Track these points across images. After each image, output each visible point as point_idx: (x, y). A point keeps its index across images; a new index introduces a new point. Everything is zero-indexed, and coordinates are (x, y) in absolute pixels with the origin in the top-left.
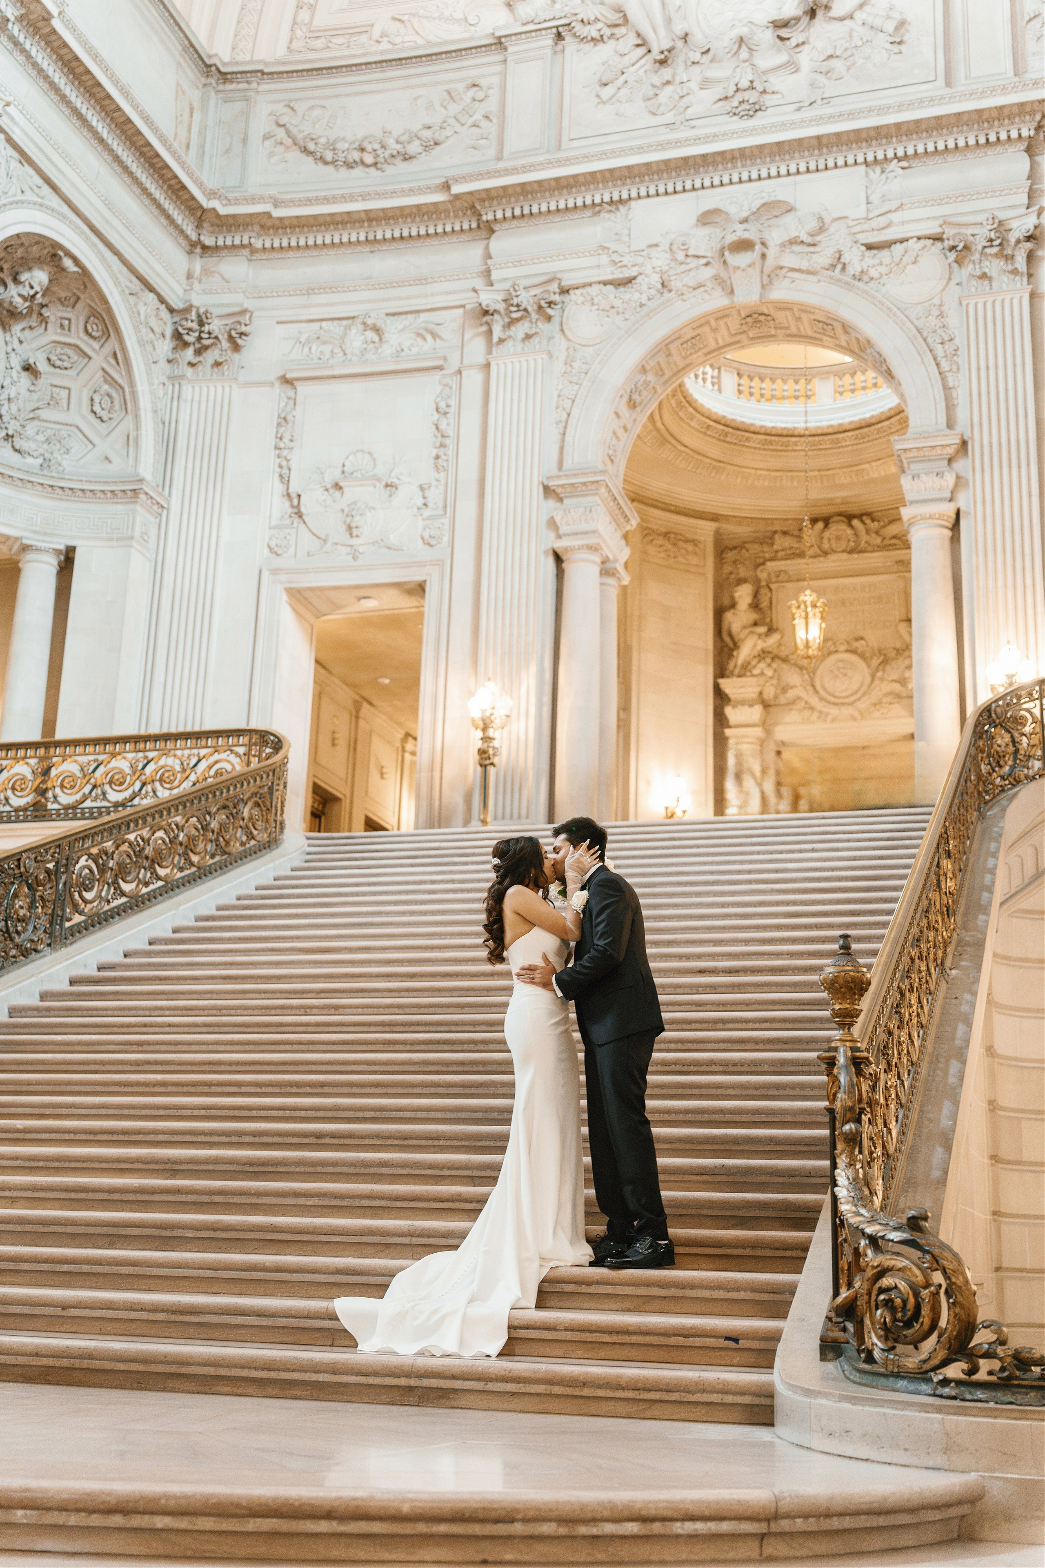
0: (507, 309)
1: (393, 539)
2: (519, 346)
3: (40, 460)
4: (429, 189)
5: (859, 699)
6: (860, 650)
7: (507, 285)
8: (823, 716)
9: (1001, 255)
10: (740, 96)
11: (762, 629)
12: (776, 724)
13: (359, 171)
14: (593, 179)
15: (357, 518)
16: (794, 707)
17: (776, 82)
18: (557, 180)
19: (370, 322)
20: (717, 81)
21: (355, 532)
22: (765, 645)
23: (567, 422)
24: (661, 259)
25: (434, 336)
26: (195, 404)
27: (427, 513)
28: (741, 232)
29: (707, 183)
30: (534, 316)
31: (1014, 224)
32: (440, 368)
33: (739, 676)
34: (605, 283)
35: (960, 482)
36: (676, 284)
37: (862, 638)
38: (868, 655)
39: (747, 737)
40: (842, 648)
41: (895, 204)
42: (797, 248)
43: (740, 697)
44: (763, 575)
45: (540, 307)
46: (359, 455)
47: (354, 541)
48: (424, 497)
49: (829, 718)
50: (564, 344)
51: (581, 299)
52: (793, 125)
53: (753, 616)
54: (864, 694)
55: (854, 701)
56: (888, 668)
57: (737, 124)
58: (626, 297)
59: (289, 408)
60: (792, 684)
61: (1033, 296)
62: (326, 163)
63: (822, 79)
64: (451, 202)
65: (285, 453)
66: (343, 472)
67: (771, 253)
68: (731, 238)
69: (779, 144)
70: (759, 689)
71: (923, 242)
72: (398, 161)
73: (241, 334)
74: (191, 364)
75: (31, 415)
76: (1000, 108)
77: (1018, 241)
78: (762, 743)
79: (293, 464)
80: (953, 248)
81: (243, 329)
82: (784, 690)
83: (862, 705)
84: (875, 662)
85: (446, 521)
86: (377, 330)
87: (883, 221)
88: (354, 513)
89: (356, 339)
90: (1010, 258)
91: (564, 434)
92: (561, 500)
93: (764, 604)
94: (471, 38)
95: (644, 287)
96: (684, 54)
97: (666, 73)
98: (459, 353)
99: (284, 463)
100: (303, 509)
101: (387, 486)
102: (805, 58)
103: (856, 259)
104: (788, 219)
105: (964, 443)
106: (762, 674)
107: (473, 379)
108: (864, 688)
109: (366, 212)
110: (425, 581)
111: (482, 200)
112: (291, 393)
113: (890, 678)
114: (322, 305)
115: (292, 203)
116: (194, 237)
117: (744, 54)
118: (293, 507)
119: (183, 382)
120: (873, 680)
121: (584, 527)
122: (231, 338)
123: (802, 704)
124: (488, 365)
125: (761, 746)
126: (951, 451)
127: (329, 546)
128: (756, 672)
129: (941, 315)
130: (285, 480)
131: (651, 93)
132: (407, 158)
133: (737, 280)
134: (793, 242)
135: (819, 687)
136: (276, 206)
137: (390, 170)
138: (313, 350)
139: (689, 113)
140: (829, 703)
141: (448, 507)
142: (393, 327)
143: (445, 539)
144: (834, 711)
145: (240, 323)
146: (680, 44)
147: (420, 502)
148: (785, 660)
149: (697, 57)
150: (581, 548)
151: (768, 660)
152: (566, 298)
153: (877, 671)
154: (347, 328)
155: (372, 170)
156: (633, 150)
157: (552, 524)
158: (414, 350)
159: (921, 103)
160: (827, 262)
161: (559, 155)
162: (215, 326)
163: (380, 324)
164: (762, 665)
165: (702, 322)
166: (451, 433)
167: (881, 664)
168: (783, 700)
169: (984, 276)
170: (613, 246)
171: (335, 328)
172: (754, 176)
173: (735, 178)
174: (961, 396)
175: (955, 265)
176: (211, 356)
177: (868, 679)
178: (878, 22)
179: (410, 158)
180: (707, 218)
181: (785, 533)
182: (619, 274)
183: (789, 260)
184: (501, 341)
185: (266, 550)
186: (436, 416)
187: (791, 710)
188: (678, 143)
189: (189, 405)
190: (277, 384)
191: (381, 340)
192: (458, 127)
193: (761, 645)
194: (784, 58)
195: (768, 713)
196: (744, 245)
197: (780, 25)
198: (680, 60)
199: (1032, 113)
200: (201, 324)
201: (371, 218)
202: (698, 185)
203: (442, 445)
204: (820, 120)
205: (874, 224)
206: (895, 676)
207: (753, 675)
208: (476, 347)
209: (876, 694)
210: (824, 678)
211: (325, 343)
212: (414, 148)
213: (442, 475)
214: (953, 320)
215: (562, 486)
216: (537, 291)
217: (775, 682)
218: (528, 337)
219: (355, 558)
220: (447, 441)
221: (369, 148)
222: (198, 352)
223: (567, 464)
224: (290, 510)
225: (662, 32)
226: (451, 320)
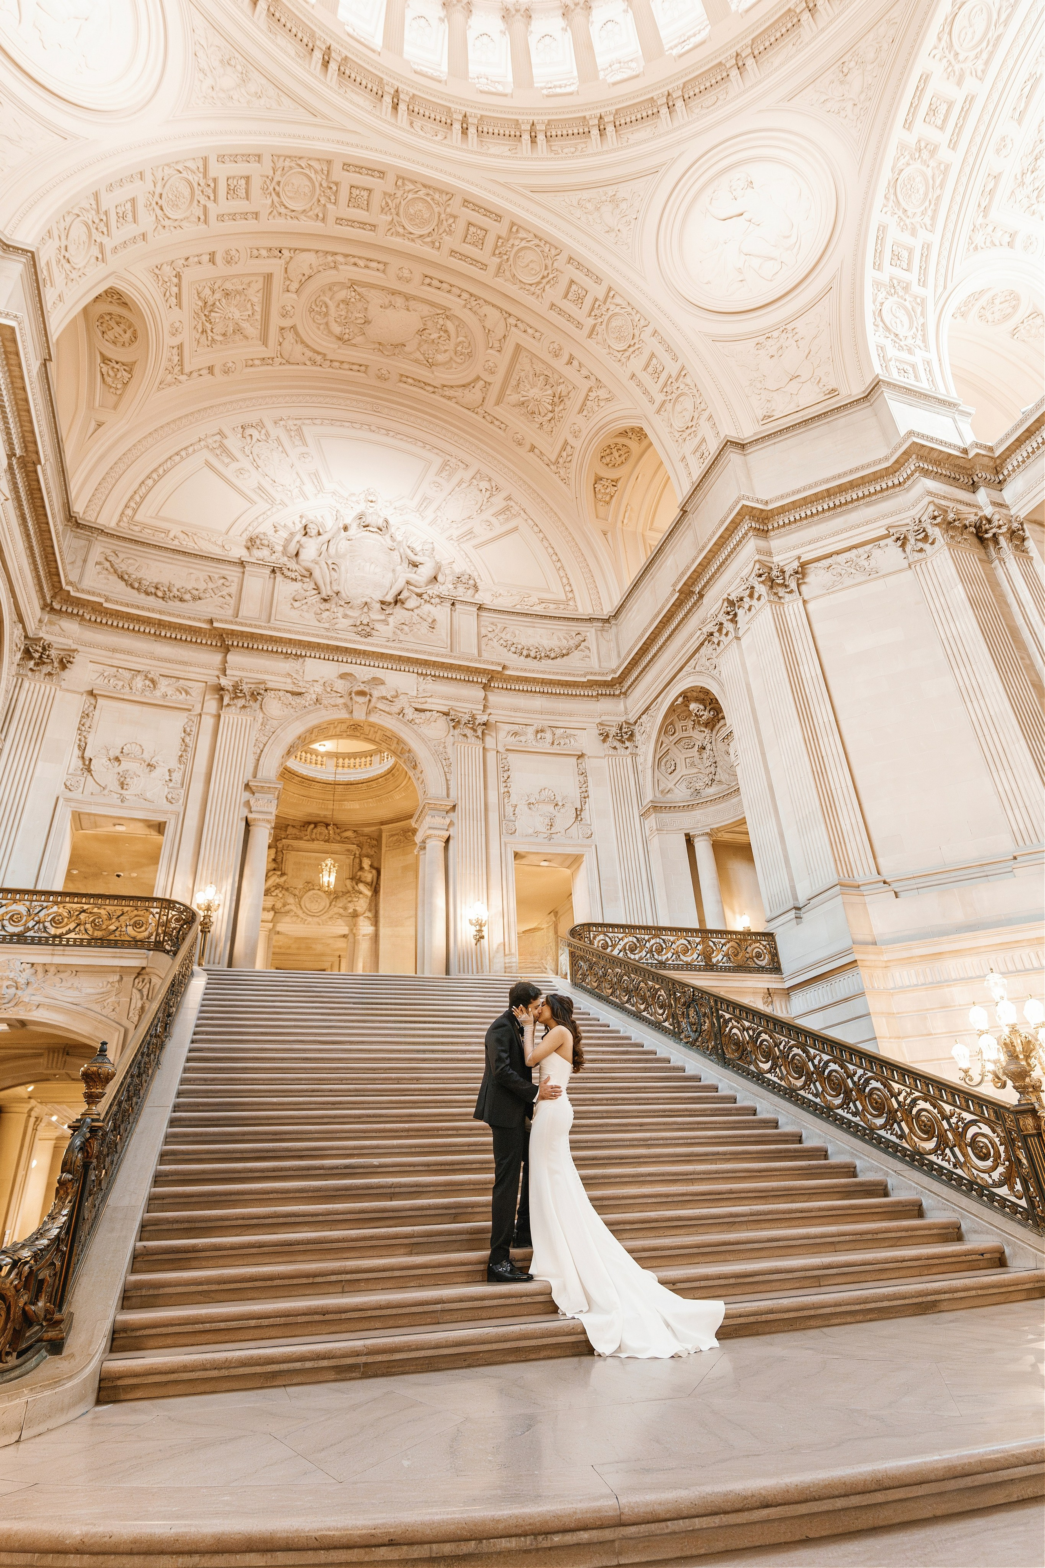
0: (234, 690)
1: (148, 795)
2: (238, 710)
4: (199, 620)
5: (323, 914)
7: (237, 679)
8: (303, 921)
9: (472, 728)
10: (362, 627)
11: (279, 873)
12: (278, 922)
13: (152, 598)
14: (290, 642)
15: (128, 780)
17: (378, 626)
18: (271, 636)
19: (150, 676)
20: (351, 617)
21: (125, 787)
23: (261, 754)
24: (318, 688)
25: (187, 693)
27: (171, 785)
28: (362, 687)
29: (345, 660)
30: (248, 698)
31: (478, 717)
32: (189, 710)
34: (287, 692)
35: (451, 824)
36: (325, 702)
40: (317, 888)
41: (429, 694)
42: (385, 701)
44: (280, 846)
45: (253, 694)
46: (134, 745)
47: (123, 792)
48: (170, 776)
49: (307, 922)
50: (261, 715)
51: (273, 696)
52: (386, 647)
53: (274, 865)
54: (325, 912)
55: (321, 915)
56: (338, 902)
57: (358, 638)
58: (298, 701)
59: (91, 709)
60: (289, 901)
61: (484, 748)
62: (133, 588)
63: (399, 632)
64: (210, 630)
65: (85, 733)
66: (122, 752)
67: (374, 700)
68: (356, 689)
69: (383, 654)
70: (273, 903)
71: (439, 714)
72: (176, 600)
73: (69, 662)
74: (31, 670)
76: (477, 668)
77: (479, 724)
78: (270, 930)
79: (89, 741)
80: (453, 720)
81: (71, 659)
82: (284, 906)
83: (324, 918)
84: (332, 897)
85: (183, 791)
86: (153, 681)
87: (423, 700)
88: (126, 776)
89: (139, 682)
90: (475, 731)
91: (258, 760)
92: (253, 793)
93: (279, 860)
94: (225, 556)
95: (308, 699)
96: (335, 599)
97: (327, 606)
98: (200, 705)
99: (83, 739)
100: (92, 767)
101: (149, 765)
102: (391, 620)
103: (410, 713)
104: (382, 687)
105: (454, 806)
106: (277, 895)
107: (208, 722)
108: (326, 909)
109: (160, 620)
110: (165, 822)
111: (227, 634)
112: (93, 702)
114: (120, 659)
115: (117, 603)
116: (49, 601)
117: (365, 610)
118: (84, 764)
119: (25, 679)
120: (330, 906)
121: (265, 809)
122: (61, 661)
123: (293, 914)
124: (219, 716)
125: (270, 933)
126: (448, 808)
127: (106, 792)
128: (274, 894)
129: (445, 747)
130: (83, 749)
131: (319, 612)
132: (181, 600)
133: (356, 707)
134: (384, 698)
135: (302, 906)
136: (106, 601)
137: (170, 603)
138: (111, 682)
139: (337, 626)
140: (307, 915)
141: (185, 783)
142: (163, 683)
143: (181, 801)
144: (310, 919)
145: (70, 656)
146: (335, 595)
147: (168, 778)
148: (287, 890)
149: (343, 604)
150: (264, 820)
151: (280, 889)
152: (265, 694)
153: (333, 902)
154: (134, 675)
155: (160, 600)
156: (313, 635)
157: (247, 804)
158: (174, 697)
159: (442, 656)
160: (398, 711)
161: (270, 625)
162: (53, 653)
163: (156, 678)
164: (277, 891)
165: (331, 723)
166: (192, 745)
167: (334, 898)
168: (283, 910)
169: (465, 735)
170: (295, 676)
171: (127, 675)
172: (367, 664)
173: (358, 662)
174: (452, 784)
175: (452, 728)
176: (46, 669)
177: (328, 905)
178: (425, 617)
179: (184, 601)
180: (343, 676)
181: (293, 826)
182: (296, 690)
183: (380, 705)
184: (228, 705)
185: (63, 786)
186: (183, 735)
187: (286, 916)
188: (331, 638)
190: (85, 695)
191: (155, 687)
192: (213, 595)
193: (278, 880)
194: (383, 617)
195: (275, 916)
196: (362, 693)
197: (383, 603)
198: (333, 602)
199: (488, 674)
200: (44, 649)
201: (161, 624)
202: (340, 659)
203: (185, 751)
204: (402, 649)
205: (420, 700)
206: (341, 905)
207: (272, 896)
208: (211, 705)
209: (331, 913)
210: (306, 901)
211: (119, 680)
212: (187, 597)
213: (182, 767)
214: (449, 750)
215: (257, 786)
216: (253, 686)
217: (282, 900)
218: (244, 707)
219: (122, 801)
220: (189, 749)
221: (162, 589)
222: (37, 664)
223: (259, 775)
224: (83, 767)
225: (328, 587)
226: (197, 689)
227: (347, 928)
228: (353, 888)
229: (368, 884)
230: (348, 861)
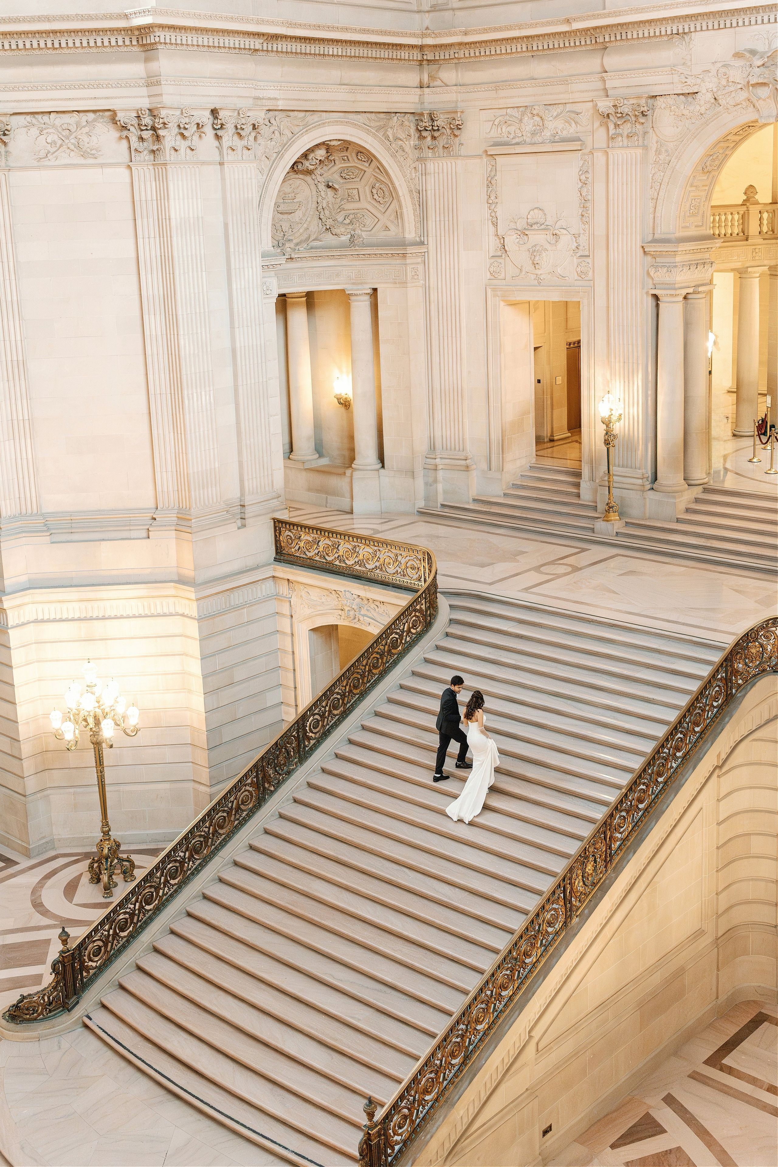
0: (617, 113)
1: (560, 271)
2: (626, 141)
3: (349, 236)
7: (615, 94)
15: (538, 256)
18: (639, 22)
19: (535, 110)
23: (657, 200)
25: (576, 123)
26: (436, 175)
27: (579, 253)
28: (757, 77)
29: (740, 23)
30: (634, 119)
32: (581, 147)
34: (679, 95)
45: (636, 115)
46: (536, 211)
47: (537, 272)
48: (577, 243)
50: (655, 138)
51: (664, 106)
58: (692, 106)
59: (493, 173)
64: (574, 31)
65: (494, 206)
66: (527, 224)
73: (457, 125)
74: (430, 149)
75: (339, 210)
79: (498, 214)
81: (458, 122)
85: (590, 261)
86: (540, 117)
88: (535, 254)
91: (655, 208)
92: (655, 258)
95: (703, 101)
98: (591, 137)
99: (493, 214)
100: (506, 248)
101: (553, 234)
107: (600, 161)
109: (523, 36)
110: (580, 301)
111: (594, 29)
112: (493, 163)
114: (505, 97)
115: (476, 32)
116: (419, 58)
119: (428, 161)
121: (667, 280)
122: (451, 128)
124: (608, 152)
127: (523, 274)
130: (495, 225)
136: (465, 35)
138: (504, 130)
141: (591, 250)
142: (550, 116)
143: (590, 274)
145: (455, 119)
147: (574, 246)
150: (668, 294)
152: (655, 102)
154: (523, 115)
157: (650, 274)
158: (564, 133)
162: (441, 120)
163: (542, 110)
166: (589, 197)
170: (679, 69)
171: (515, 114)
176: (442, 141)
182: (686, 90)
184: (614, 137)
185: (489, 274)
186: (580, 186)
189: (433, 175)
190: (484, 156)
196: (760, 85)
202: (734, 24)
208: (601, 135)
213: (587, 226)
215: (654, 251)
216: (634, 101)
218: (632, 134)
219: (539, 283)
220: (588, 204)
222: (434, 138)
223: (658, 232)
224: (500, 245)
226: (586, 110)
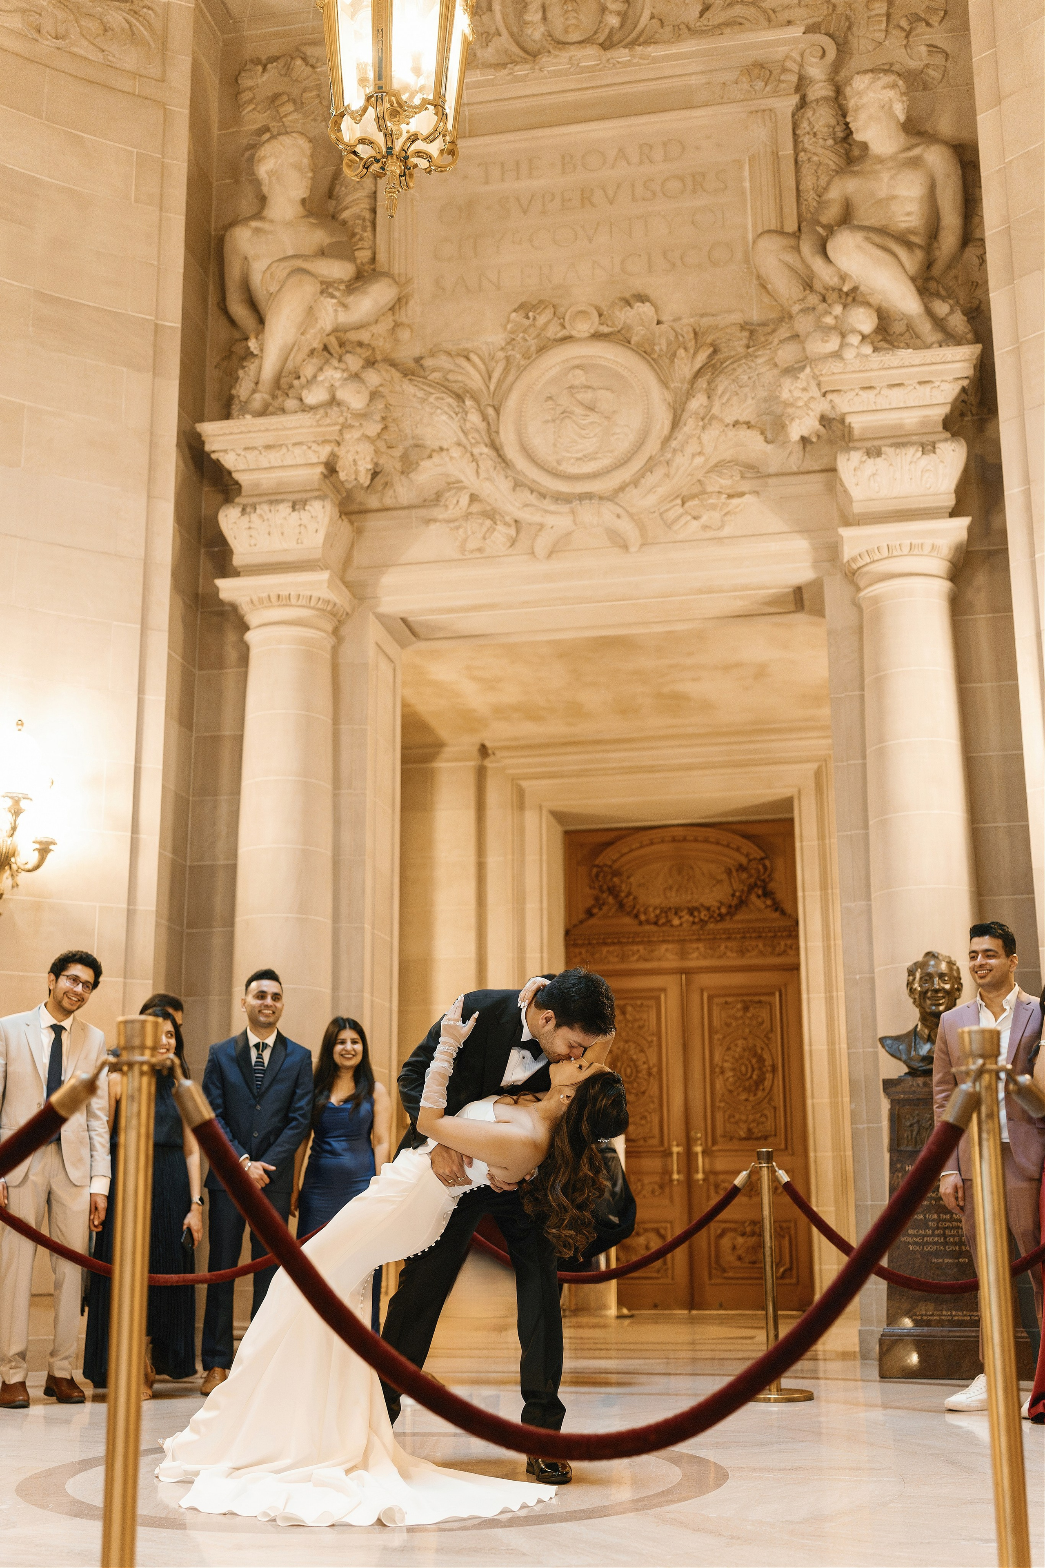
5: (635, 482)
6: (638, 334)
8: (522, 537)
12: (383, 567)
16: (437, 513)
22: (344, 318)
33: (263, 412)
37: (642, 298)
38: (661, 346)
39: (283, 601)
40: (583, 328)
43: (268, 480)
49: (542, 544)
54: (650, 466)
55: (622, 488)
56: (723, 383)
60: (431, 443)
70: (324, 452)
78: (336, 622)
82: (408, 465)
83: (645, 500)
84: (684, 368)
93: (351, 214)
106: (333, 401)
108: (652, 447)
113: (730, 420)
120: (676, 424)
125: (336, 632)
128: (314, 397)
135: (511, 451)
140: (543, 496)
144: (558, 521)
148: (407, 367)
151: (354, 362)
153: (690, 394)
164: (333, 374)
167: (698, 374)
168: (399, 491)
177: (662, 419)
187: (428, 521)
193: (331, 314)
195: (359, 531)
206: (745, 410)
207: (305, 408)
209: (686, 466)
210: (528, 420)
217: (373, 428)
227: (801, 545)
228: (808, 284)
229: (903, 239)
230: (760, 133)
